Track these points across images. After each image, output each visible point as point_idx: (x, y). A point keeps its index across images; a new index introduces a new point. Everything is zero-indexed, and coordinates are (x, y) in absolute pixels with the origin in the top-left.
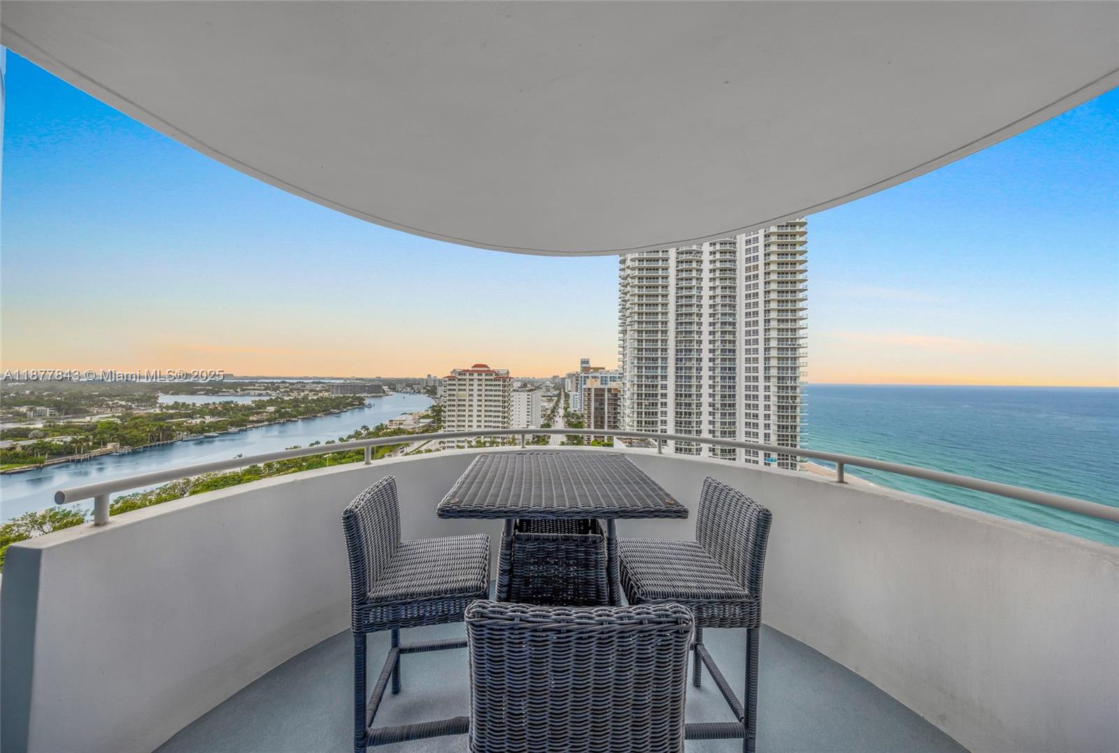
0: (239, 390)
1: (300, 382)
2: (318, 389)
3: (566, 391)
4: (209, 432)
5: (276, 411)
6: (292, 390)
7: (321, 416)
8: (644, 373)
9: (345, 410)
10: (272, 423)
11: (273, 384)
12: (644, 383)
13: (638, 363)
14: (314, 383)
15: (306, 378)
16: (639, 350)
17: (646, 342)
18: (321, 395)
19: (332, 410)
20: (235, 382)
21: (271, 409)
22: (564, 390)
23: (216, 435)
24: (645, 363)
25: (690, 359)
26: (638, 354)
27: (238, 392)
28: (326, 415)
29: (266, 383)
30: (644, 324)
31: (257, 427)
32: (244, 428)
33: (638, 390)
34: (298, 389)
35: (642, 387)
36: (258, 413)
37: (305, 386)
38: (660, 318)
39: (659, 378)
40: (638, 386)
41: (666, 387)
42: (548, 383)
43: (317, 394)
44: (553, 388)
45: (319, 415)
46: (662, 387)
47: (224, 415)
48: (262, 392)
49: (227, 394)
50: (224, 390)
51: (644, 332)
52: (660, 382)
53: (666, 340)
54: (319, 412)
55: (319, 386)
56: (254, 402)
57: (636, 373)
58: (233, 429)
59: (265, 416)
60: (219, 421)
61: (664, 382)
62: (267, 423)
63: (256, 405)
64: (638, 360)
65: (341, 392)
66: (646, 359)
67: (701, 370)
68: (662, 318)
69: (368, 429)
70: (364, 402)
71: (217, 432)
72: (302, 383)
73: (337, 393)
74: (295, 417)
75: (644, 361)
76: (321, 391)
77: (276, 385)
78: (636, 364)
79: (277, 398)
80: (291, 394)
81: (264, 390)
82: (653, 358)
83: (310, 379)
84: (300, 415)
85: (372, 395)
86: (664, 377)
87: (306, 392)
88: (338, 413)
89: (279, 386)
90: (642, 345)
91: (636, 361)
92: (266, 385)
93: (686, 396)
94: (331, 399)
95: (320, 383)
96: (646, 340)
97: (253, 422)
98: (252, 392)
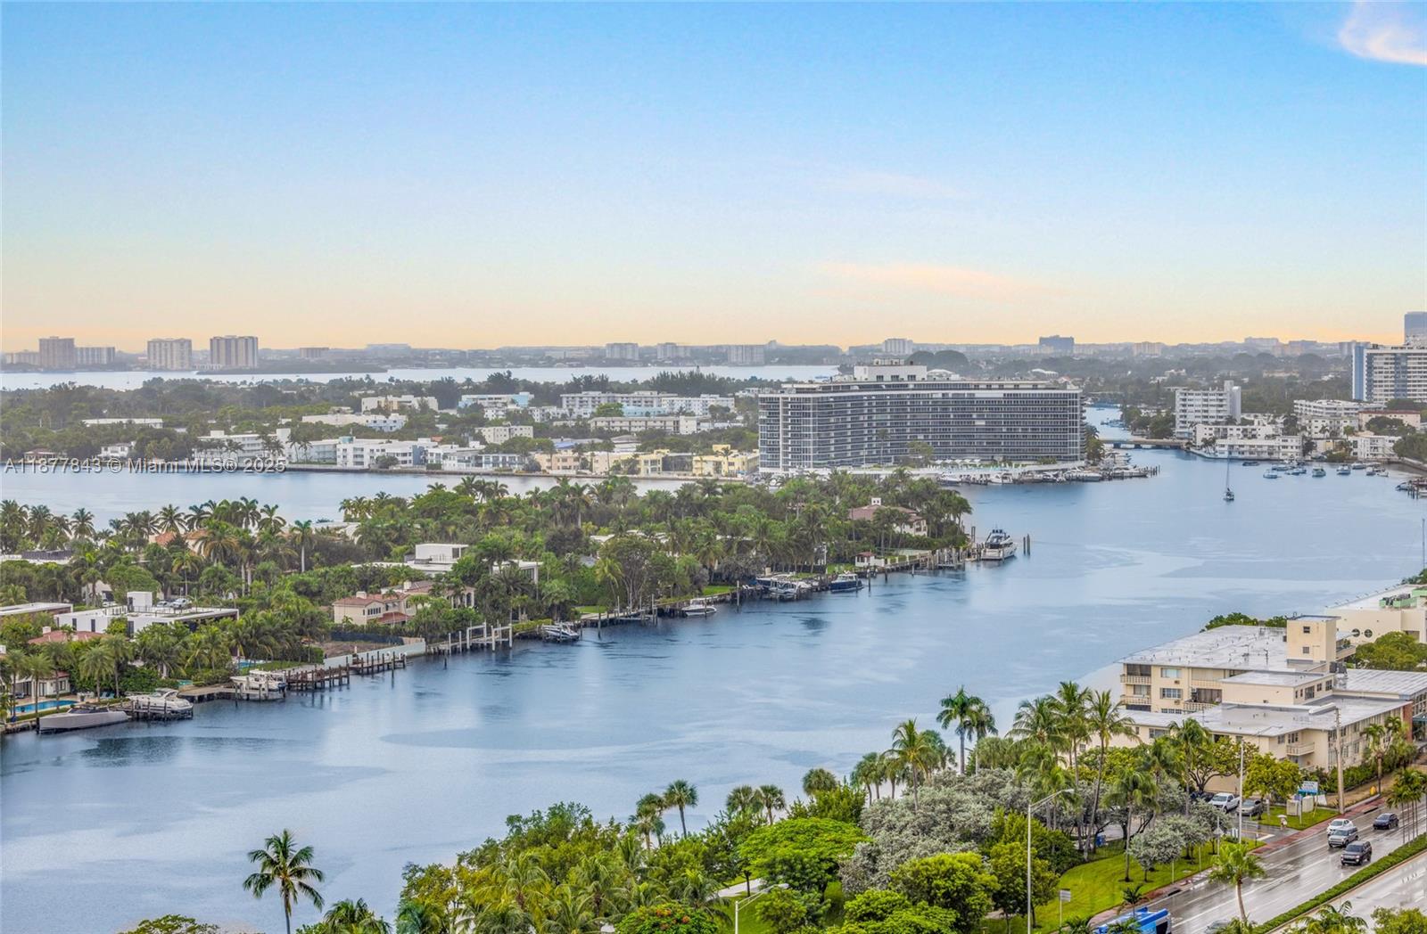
0: (282, 435)
1: (589, 384)
2: (688, 427)
4: (148, 685)
5: (468, 574)
6: (546, 435)
7: (705, 616)
9: (845, 574)
10: (446, 646)
11: (447, 392)
14: (664, 385)
15: (622, 355)
18: (703, 466)
19: (768, 575)
20: (263, 388)
21: (437, 556)
23: (178, 704)
27: (277, 446)
28: (737, 603)
29: (416, 389)
31: (369, 672)
32: (308, 669)
34: (581, 430)
36: (369, 582)
37: (612, 411)
43: (683, 465)
45: (695, 604)
47: (217, 585)
48: (396, 448)
49: (230, 458)
50: (217, 435)
54: (696, 586)
55: (698, 404)
56: (354, 507)
58: (257, 678)
59: (408, 601)
60: (193, 626)
62: (416, 646)
63: (366, 532)
65: (822, 446)
69: (983, 724)
70: (966, 521)
71: (188, 687)
72: (603, 385)
73: (798, 455)
74: (562, 611)
76: (703, 442)
77: (466, 400)
79: (468, 488)
80: (541, 458)
81: (401, 435)
83: (645, 357)
84: (591, 603)
85: (1015, 471)
87: (624, 451)
88: (803, 597)
89: (478, 408)
92: (415, 402)
94: (764, 502)
95: (692, 386)
97: (347, 634)
98: (346, 449)
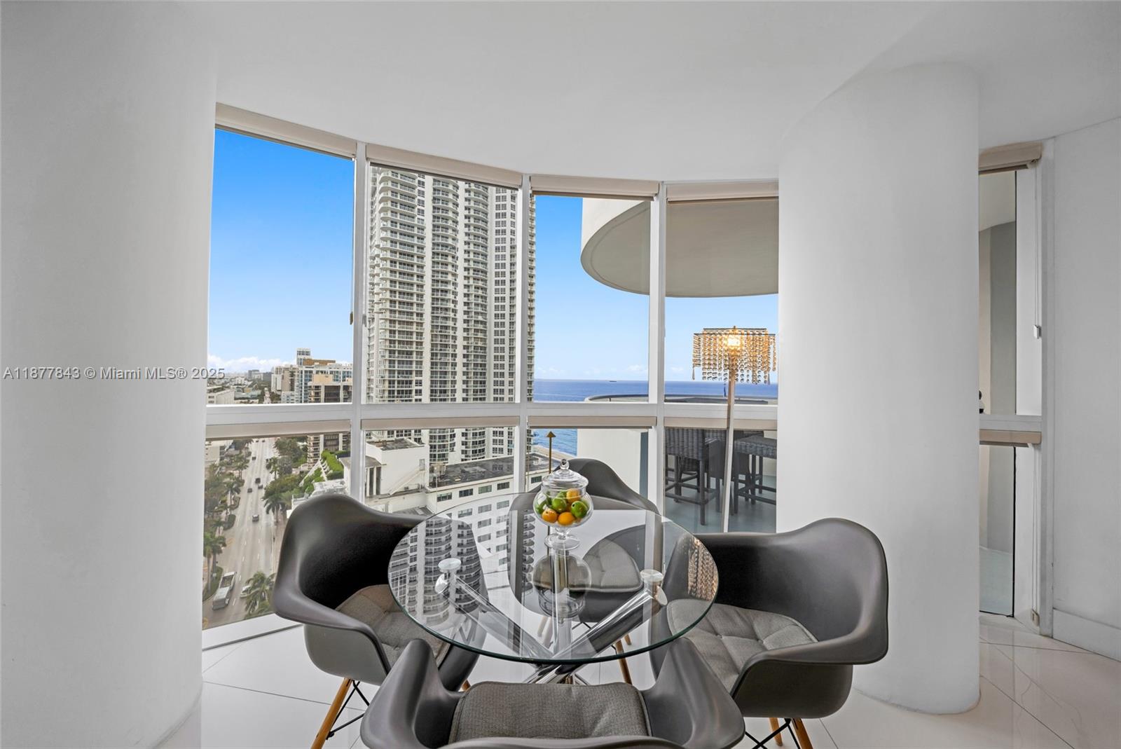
3: (273, 390)
8: (396, 368)
12: (396, 379)
13: (390, 357)
16: (391, 342)
17: (399, 334)
22: (270, 390)
24: (398, 357)
25: (446, 355)
26: (390, 347)
30: (397, 313)
33: (390, 387)
35: (394, 383)
38: (415, 309)
39: (414, 373)
40: (390, 382)
41: (421, 383)
42: (239, 380)
44: (250, 386)
46: (416, 383)
51: (397, 323)
52: (414, 378)
53: (422, 333)
57: (387, 368)
61: (419, 378)
64: (390, 353)
66: (399, 352)
67: (456, 365)
68: (417, 310)
75: (397, 355)
78: (387, 357)
82: (407, 351)
86: (419, 373)
90: (395, 337)
91: (387, 354)
93: (441, 391)
96: (399, 331)
